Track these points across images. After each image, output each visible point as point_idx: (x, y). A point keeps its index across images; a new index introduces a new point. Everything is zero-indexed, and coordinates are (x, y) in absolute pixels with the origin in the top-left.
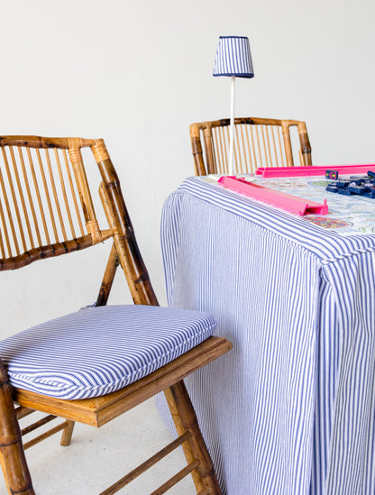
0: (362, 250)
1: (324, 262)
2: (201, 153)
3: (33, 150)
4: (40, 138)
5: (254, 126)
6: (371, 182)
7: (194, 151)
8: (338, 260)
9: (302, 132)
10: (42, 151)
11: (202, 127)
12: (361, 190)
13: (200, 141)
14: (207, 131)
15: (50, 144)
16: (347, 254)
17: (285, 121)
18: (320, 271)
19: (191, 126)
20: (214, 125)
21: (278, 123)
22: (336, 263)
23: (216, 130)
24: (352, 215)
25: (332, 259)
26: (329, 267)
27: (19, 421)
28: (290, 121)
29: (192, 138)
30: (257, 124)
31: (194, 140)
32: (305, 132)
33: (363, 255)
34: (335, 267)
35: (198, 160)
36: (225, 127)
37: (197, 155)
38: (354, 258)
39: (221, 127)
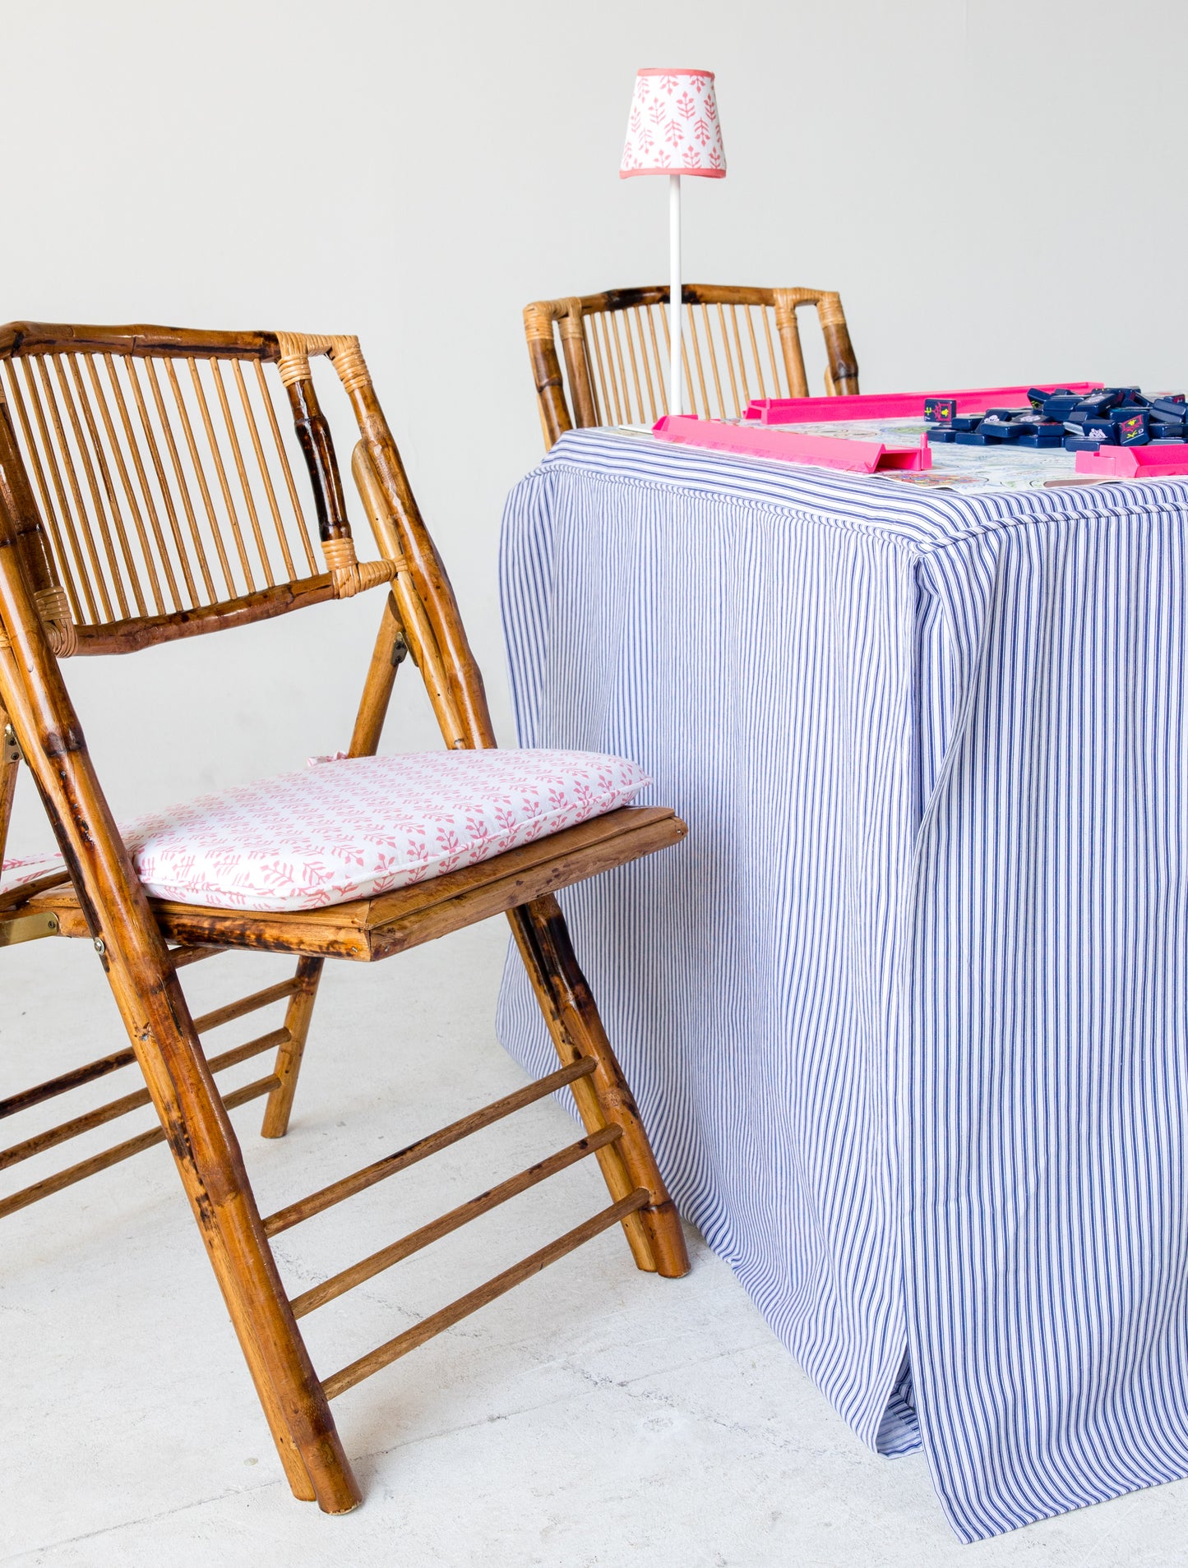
0: (1007, 520)
1: (926, 547)
2: (557, 384)
5: (696, 308)
6: (1036, 413)
7: (538, 378)
8: (955, 541)
9: (831, 320)
11: (557, 314)
12: (1012, 429)
13: (553, 352)
14: (571, 323)
16: (975, 528)
17: (784, 291)
18: (917, 568)
19: (529, 310)
20: (589, 306)
21: (763, 297)
22: (951, 550)
23: (597, 322)
24: (987, 469)
25: (943, 540)
26: (937, 556)
28: (797, 290)
29: (533, 344)
30: (707, 302)
31: (539, 350)
32: (839, 320)
33: (1012, 530)
34: (948, 556)
35: (551, 404)
36: (619, 313)
37: (548, 391)
38: (991, 536)
39: (607, 314)
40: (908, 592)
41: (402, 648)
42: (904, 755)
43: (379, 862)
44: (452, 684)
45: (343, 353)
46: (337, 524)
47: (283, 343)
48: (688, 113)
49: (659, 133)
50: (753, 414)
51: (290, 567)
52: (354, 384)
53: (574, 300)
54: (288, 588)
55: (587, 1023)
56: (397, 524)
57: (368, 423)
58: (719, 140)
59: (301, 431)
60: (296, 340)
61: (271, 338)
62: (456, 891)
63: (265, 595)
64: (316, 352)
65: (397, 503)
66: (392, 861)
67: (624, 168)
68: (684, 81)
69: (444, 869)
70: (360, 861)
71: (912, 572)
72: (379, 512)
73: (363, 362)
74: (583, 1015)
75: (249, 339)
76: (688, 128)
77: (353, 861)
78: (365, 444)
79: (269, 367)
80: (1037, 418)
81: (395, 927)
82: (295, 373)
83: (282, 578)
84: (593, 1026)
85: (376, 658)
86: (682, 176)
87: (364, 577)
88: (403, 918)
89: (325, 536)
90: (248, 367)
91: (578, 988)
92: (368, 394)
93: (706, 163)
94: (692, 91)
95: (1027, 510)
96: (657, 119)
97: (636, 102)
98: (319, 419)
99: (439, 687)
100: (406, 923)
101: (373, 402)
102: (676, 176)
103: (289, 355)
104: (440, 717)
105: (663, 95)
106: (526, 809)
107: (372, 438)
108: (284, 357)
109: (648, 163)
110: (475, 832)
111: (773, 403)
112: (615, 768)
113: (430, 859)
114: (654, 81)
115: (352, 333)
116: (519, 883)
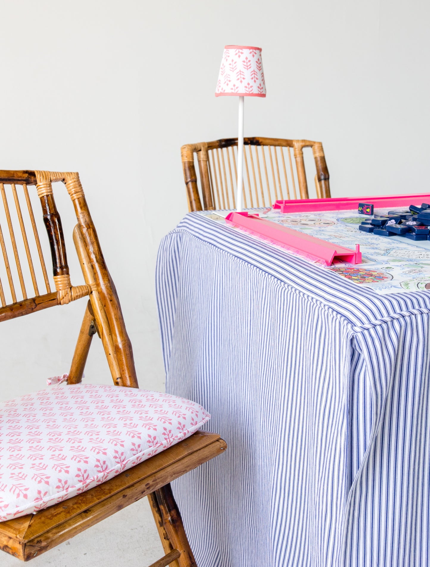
0: (405, 313)
1: (357, 329)
2: (195, 181)
5: (259, 148)
6: (414, 220)
7: (186, 178)
8: (374, 326)
9: (318, 155)
11: (196, 149)
12: (403, 229)
13: (193, 167)
14: (202, 153)
16: (388, 319)
17: (298, 141)
18: (352, 340)
19: (183, 148)
20: (211, 146)
21: (289, 144)
22: (372, 331)
23: (214, 153)
24: (391, 264)
25: (367, 326)
26: (363, 335)
28: (303, 141)
29: (184, 163)
30: (264, 145)
31: (187, 165)
32: (321, 154)
33: (408, 319)
34: (370, 335)
35: (191, 190)
36: (225, 149)
37: (190, 184)
38: (396, 323)
39: (219, 149)
40: (346, 352)
41: (93, 329)
42: (342, 441)
43: (38, 496)
44: (116, 349)
45: (70, 181)
46: (61, 268)
47: (38, 177)
48: (248, 67)
49: (233, 76)
50: (276, 207)
51: (36, 289)
52: (75, 196)
53: (204, 144)
54: (34, 300)
55: (176, 532)
56: (93, 267)
57: (81, 216)
58: (263, 80)
59: (46, 220)
60: (45, 175)
61: (32, 174)
62: (84, 508)
63: (21, 304)
64: (56, 180)
65: (93, 256)
66: (46, 493)
67: (217, 92)
68: (246, 52)
69: (80, 492)
70: (25, 496)
71: (349, 343)
72: (85, 261)
73: (80, 185)
74: (174, 527)
75: (20, 174)
76: (248, 74)
77: (21, 496)
78: (80, 226)
79: (31, 188)
80: (415, 223)
81: (42, 539)
82: (44, 192)
83: (31, 295)
84: (179, 533)
85: (82, 332)
86: (245, 97)
87: (74, 294)
88: (48, 532)
89: (55, 273)
90: (20, 188)
91: (173, 512)
92: (82, 201)
93: (256, 91)
94: (250, 57)
95: (417, 307)
96: (233, 69)
97: (223, 61)
98: (56, 214)
99: (111, 351)
100: (50, 535)
101: (84, 205)
102: (242, 97)
103: (41, 182)
104: (110, 365)
105: (236, 58)
106: (132, 450)
107: (83, 224)
108: (39, 183)
109: (228, 90)
110: (100, 469)
111: (287, 202)
112: (189, 415)
113: (70, 490)
114: (232, 51)
115: (75, 171)
116: (124, 496)
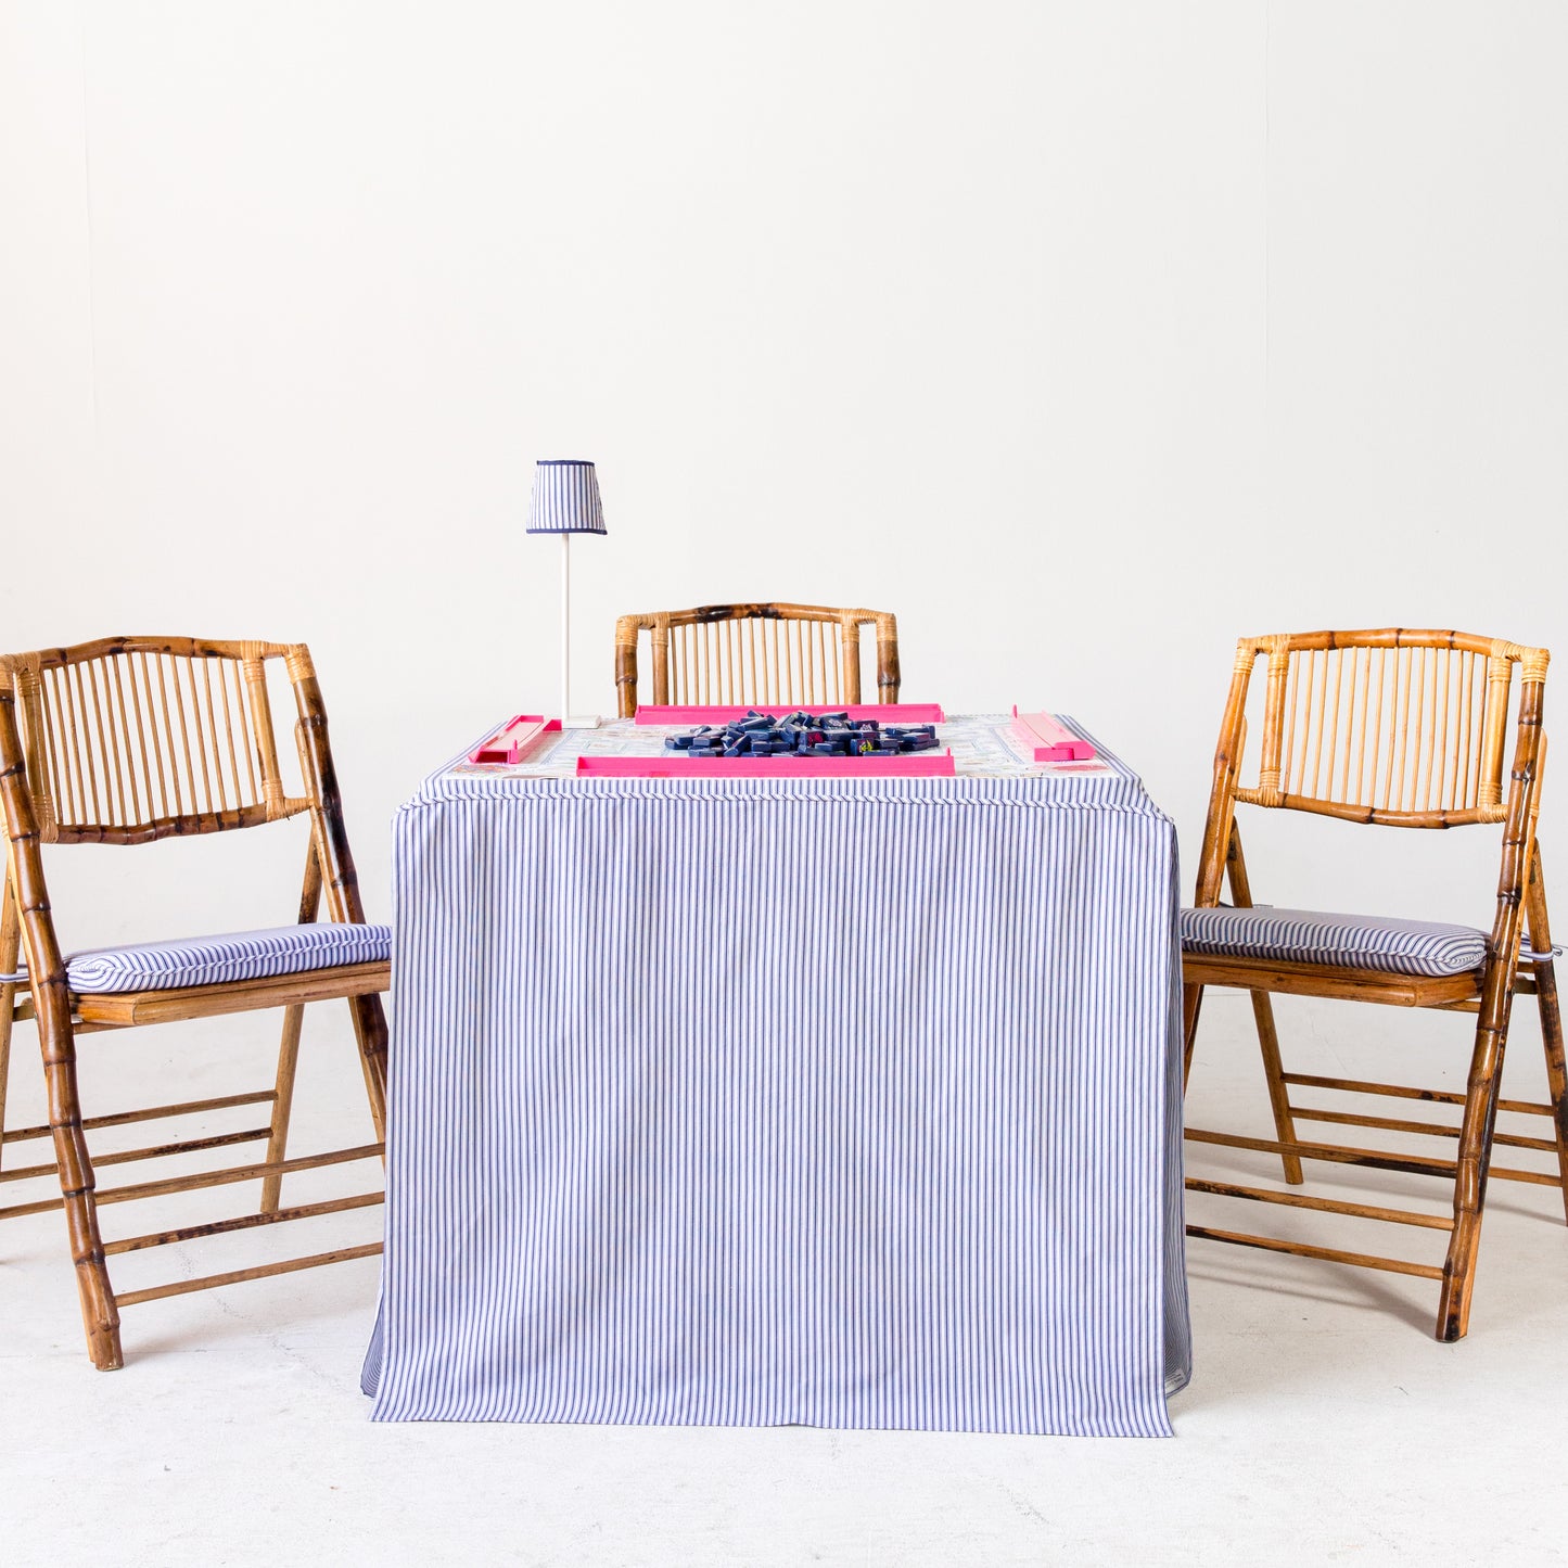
2: (630, 681)
3: (182, 661)
4: (193, 641)
7: (617, 673)
9: (884, 636)
10: (197, 662)
11: (641, 623)
13: (633, 655)
14: (657, 632)
15: (209, 651)
17: (848, 611)
19: (618, 621)
23: (686, 632)
27: (76, 1037)
28: (859, 611)
29: (617, 648)
31: (621, 652)
32: (891, 638)
39: (701, 626)
53: (662, 616)
